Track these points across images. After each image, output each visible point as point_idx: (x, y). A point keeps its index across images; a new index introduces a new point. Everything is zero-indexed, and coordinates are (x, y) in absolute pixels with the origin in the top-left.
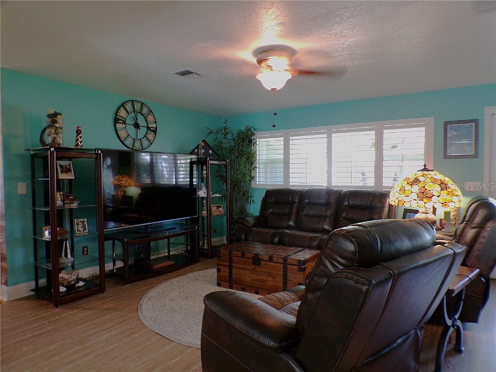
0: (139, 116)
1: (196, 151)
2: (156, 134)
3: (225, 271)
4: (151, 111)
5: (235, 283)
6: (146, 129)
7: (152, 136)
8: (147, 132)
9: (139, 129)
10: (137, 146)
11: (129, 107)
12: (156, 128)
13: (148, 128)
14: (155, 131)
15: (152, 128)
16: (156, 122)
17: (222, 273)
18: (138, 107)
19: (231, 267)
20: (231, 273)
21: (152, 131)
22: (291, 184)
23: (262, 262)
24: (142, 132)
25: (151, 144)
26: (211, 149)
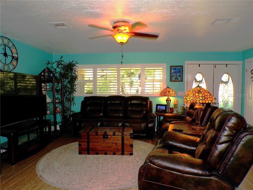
0: (7, 48)
1: (43, 74)
2: (17, 62)
3: (84, 145)
4: (14, 46)
5: (92, 150)
6: (11, 58)
7: (15, 62)
8: (12, 60)
9: (7, 57)
10: (6, 69)
12: (17, 58)
13: (13, 57)
14: (17, 59)
15: (15, 57)
16: (17, 54)
17: (82, 146)
18: (6, 41)
19: (88, 142)
20: (88, 145)
21: (15, 59)
22: (98, 94)
23: (109, 136)
24: (9, 59)
25: (15, 68)
26: (52, 73)
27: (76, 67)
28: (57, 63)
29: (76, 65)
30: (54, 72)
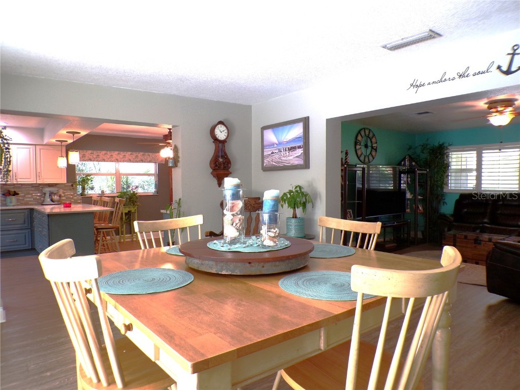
0: (368, 139)
1: (403, 163)
2: (376, 152)
4: (374, 135)
7: (374, 153)
8: (372, 150)
9: (368, 148)
10: (367, 161)
11: (363, 133)
12: (377, 147)
13: (372, 147)
14: (376, 150)
15: (375, 147)
16: (376, 143)
18: (367, 132)
21: (375, 149)
22: (482, 189)
24: (369, 150)
25: (374, 159)
26: (414, 161)
27: (448, 151)
28: (421, 147)
29: (449, 147)
30: (417, 158)
